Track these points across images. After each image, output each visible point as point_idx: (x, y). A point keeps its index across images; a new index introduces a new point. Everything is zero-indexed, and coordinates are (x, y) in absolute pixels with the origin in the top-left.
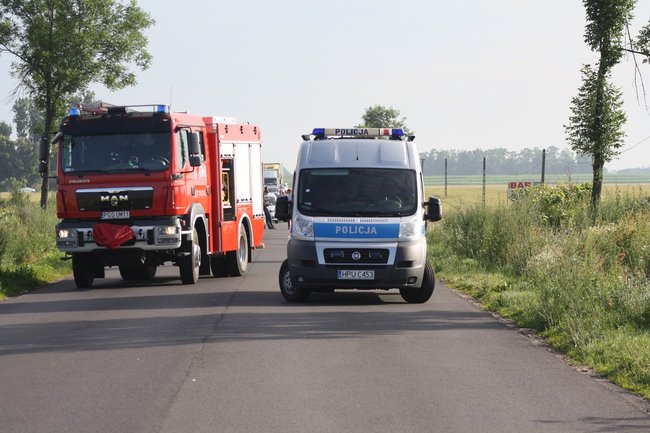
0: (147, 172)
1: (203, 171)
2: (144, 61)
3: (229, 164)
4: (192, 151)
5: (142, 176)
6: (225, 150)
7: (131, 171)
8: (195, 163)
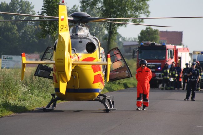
0: (160, 60)
1: (173, 60)
2: (147, 14)
3: (180, 58)
4: (171, 55)
5: (158, 60)
6: (179, 54)
7: (156, 59)
8: (172, 58)
